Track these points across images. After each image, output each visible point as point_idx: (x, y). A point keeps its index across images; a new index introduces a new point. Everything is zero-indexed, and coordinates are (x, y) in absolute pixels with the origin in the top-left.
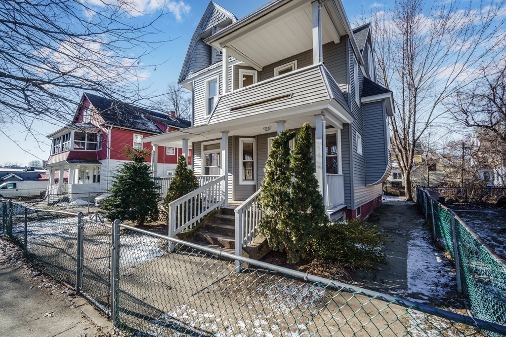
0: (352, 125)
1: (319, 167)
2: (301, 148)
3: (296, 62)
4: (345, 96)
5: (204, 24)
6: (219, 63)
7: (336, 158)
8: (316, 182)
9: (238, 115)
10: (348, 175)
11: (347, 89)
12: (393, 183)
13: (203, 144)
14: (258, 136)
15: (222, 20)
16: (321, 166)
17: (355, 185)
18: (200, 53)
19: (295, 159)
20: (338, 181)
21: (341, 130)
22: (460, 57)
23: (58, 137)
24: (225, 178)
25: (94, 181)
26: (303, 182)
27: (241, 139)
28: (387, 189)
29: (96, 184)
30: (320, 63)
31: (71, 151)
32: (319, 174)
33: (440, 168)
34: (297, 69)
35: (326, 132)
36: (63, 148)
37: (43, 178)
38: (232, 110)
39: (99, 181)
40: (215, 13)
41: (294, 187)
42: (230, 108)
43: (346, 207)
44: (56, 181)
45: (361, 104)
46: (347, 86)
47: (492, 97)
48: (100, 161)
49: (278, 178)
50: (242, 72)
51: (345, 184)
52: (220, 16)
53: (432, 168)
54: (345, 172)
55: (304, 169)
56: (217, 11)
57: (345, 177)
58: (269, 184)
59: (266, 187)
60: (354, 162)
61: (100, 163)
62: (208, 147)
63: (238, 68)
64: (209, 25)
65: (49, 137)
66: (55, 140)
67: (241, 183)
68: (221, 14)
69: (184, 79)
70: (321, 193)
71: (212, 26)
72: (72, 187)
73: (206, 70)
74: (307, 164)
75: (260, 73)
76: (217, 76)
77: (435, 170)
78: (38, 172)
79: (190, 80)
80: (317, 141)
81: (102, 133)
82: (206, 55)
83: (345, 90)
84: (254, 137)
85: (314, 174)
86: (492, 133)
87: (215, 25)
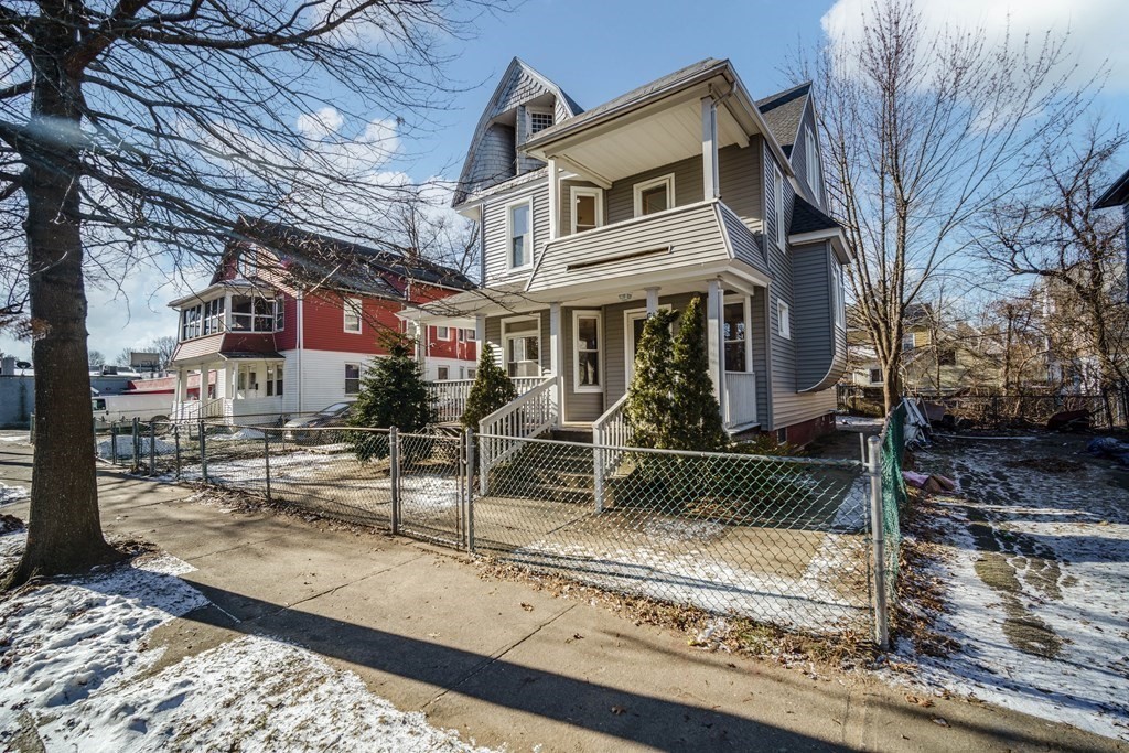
0: (770, 289)
1: (714, 362)
2: (688, 334)
3: (672, 175)
4: (758, 239)
5: (502, 99)
6: (532, 174)
7: (743, 344)
8: (711, 383)
9: (581, 277)
10: (763, 374)
11: (761, 228)
12: (866, 390)
13: (503, 320)
14: (606, 306)
15: (537, 95)
16: (717, 360)
17: (773, 390)
18: (494, 152)
19: (681, 350)
20: (746, 384)
21: (752, 297)
22: (986, 143)
23: (192, 306)
24: (556, 381)
25: (269, 393)
26: (690, 383)
27: (575, 313)
28: (854, 404)
29: (275, 398)
30: (716, 200)
31: (227, 335)
32: (714, 372)
33: (965, 359)
34: (676, 206)
35: (725, 301)
36: (206, 327)
37: (138, 389)
38: (570, 268)
39: (280, 392)
40: (523, 80)
41: (679, 390)
42: (565, 265)
43: (759, 427)
44: (193, 392)
45: (790, 247)
46: (761, 223)
47: (1066, 214)
48: (281, 353)
49: (655, 377)
50: (576, 192)
51: (757, 388)
52: (532, 86)
53: (948, 357)
54: (758, 368)
55: (692, 365)
56: (525, 76)
57: (757, 377)
58: (641, 387)
59: (637, 392)
60: (772, 352)
61: (282, 357)
62: (512, 327)
63: (568, 184)
64: (512, 101)
65: (172, 305)
66: (185, 312)
67: (578, 389)
68: (534, 82)
69: (465, 200)
70: (718, 399)
71: (518, 104)
72: (234, 405)
73: (507, 184)
74: (697, 357)
75: (606, 193)
76: (530, 198)
77: (953, 362)
78: (127, 377)
79: (476, 202)
80: (710, 321)
81: (282, 297)
82: (504, 154)
83: (758, 229)
84: (598, 308)
85: (707, 371)
86: (1063, 287)
87: (522, 102)
